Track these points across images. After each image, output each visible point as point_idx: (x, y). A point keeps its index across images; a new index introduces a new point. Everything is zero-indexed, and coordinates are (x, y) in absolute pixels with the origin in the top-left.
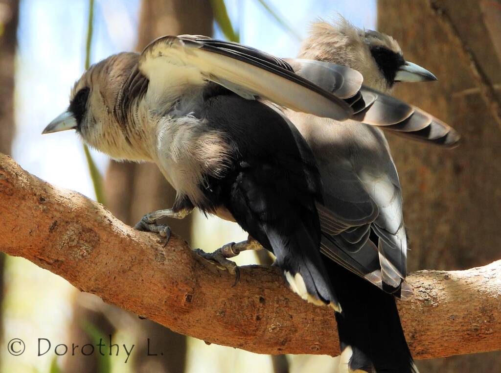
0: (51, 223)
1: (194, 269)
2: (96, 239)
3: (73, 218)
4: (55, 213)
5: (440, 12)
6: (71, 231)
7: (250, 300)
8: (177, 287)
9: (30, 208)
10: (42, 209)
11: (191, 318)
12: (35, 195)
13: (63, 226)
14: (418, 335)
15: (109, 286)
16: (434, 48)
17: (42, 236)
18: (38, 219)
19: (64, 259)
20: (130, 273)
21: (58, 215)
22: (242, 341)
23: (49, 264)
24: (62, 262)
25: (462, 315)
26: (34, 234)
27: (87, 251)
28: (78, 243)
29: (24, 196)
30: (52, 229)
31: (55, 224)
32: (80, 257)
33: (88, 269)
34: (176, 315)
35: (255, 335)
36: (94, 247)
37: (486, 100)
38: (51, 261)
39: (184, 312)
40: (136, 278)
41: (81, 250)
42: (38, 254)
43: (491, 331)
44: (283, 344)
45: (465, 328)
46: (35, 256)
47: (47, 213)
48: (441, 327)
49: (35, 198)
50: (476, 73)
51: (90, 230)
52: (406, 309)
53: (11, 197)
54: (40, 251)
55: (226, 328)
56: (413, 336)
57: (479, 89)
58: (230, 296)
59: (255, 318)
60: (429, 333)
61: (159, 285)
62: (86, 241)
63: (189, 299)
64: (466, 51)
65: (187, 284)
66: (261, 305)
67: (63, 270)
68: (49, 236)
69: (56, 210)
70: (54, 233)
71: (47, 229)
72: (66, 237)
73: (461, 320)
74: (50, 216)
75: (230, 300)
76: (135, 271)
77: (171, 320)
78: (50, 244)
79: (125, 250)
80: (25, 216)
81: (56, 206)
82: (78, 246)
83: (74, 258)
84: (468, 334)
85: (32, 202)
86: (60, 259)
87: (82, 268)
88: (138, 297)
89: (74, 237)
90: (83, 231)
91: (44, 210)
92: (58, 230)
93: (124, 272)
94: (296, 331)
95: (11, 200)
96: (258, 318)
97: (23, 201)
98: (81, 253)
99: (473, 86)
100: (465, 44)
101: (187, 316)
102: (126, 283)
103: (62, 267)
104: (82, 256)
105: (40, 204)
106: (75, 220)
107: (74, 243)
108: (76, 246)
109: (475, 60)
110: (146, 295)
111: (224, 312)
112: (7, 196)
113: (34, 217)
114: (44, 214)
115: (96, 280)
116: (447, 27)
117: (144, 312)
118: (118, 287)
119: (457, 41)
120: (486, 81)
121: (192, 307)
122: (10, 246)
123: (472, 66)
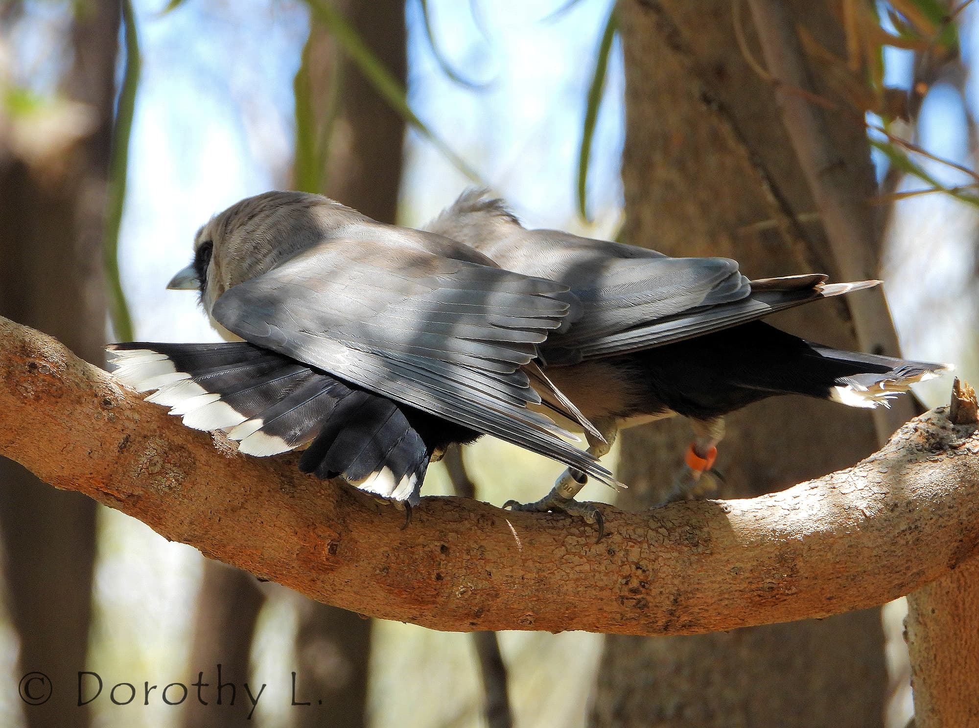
0: (121, 438)
1: (339, 504)
2: (190, 461)
3: (155, 431)
4: (127, 423)
5: (714, 106)
6: (152, 450)
7: (426, 549)
8: (314, 532)
9: (88, 416)
10: (106, 419)
11: (337, 579)
12: (96, 396)
13: (139, 442)
14: (683, 598)
15: (212, 533)
16: (712, 160)
17: (108, 459)
18: (101, 433)
19: (141, 492)
20: (242, 512)
21: (132, 426)
22: (416, 613)
23: (119, 500)
24: (139, 497)
25: (749, 566)
26: (95, 455)
27: (177, 480)
28: (163, 467)
29: (79, 397)
30: (122, 448)
31: (127, 440)
32: (167, 490)
33: (179, 507)
34: (314, 575)
35: (434, 603)
36: (187, 473)
37: (788, 239)
38: (123, 497)
39: (327, 569)
40: (252, 520)
41: (168, 479)
42: (102, 485)
43: (794, 590)
44: (477, 615)
45: (753, 587)
46: (97, 489)
47: (114, 423)
48: (718, 586)
49: (96, 400)
50: (770, 198)
51: (181, 448)
52: (665, 559)
53: (59, 400)
54: (104, 481)
55: (390, 592)
56: (675, 600)
57: (776, 221)
58: (396, 544)
59: (433, 577)
60: (699, 595)
61: (287, 529)
62: (175, 465)
63: (333, 550)
64: (755, 165)
65: (329, 527)
66: (443, 557)
67: (140, 509)
68: (119, 458)
69: (128, 419)
70: (126, 454)
71: (115, 448)
72: (144, 459)
73: (747, 575)
74: (119, 427)
75: (397, 549)
76: (251, 509)
77: (306, 582)
78: (120, 470)
79: (234, 477)
80: (81, 428)
81: (128, 413)
82: (163, 472)
83: (157, 490)
84: (760, 596)
85: (91, 406)
86: (136, 493)
87: (169, 506)
88: (256, 548)
89: (156, 458)
90: (171, 449)
91: (110, 419)
92: (132, 449)
93: (234, 510)
94: (497, 596)
95: (59, 404)
96: (439, 577)
97: (78, 406)
98: (168, 483)
99: (767, 217)
100: (753, 154)
101: (331, 575)
102: (237, 528)
103: (138, 505)
104: (170, 488)
105: (104, 409)
106: (158, 433)
107: (157, 469)
108: (159, 473)
109: (769, 178)
110: (268, 545)
111: (386, 569)
112: (53, 399)
113: (95, 430)
114: (110, 425)
115: (191, 523)
116: (726, 129)
117: (266, 571)
118: (224, 534)
119: (742, 151)
120: (786, 209)
121: (337, 562)
122: (60, 474)
123: (765, 187)
